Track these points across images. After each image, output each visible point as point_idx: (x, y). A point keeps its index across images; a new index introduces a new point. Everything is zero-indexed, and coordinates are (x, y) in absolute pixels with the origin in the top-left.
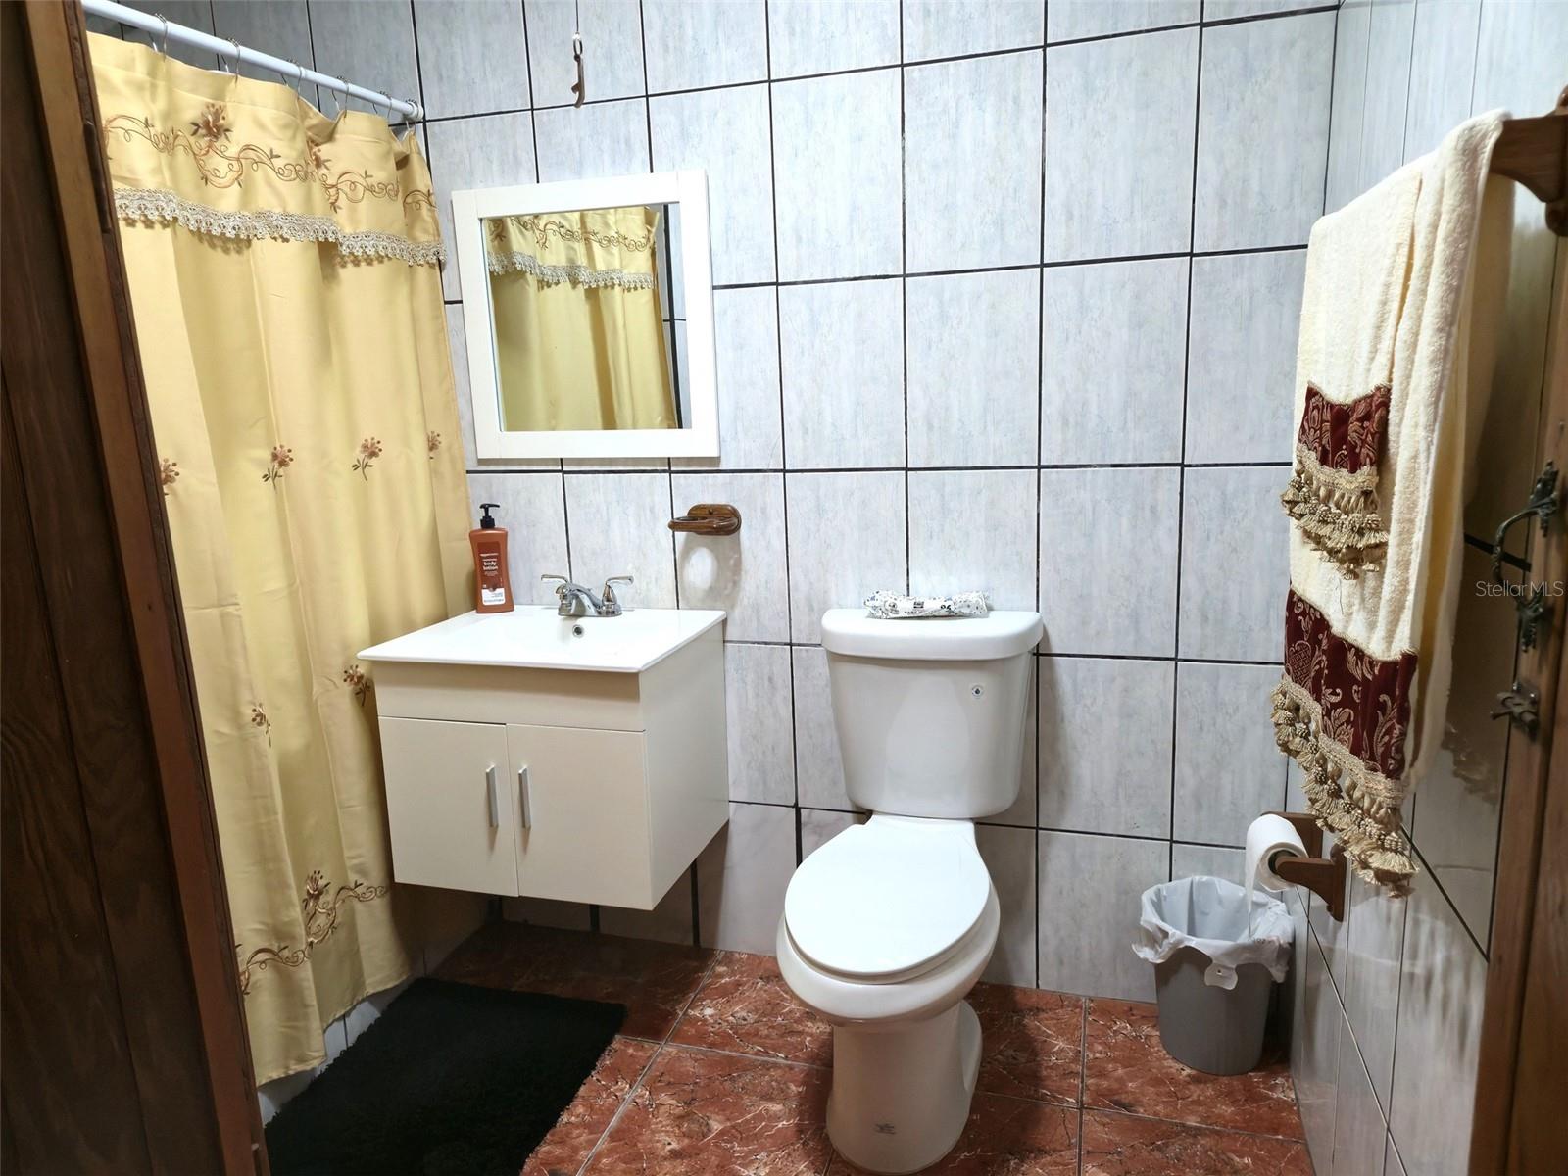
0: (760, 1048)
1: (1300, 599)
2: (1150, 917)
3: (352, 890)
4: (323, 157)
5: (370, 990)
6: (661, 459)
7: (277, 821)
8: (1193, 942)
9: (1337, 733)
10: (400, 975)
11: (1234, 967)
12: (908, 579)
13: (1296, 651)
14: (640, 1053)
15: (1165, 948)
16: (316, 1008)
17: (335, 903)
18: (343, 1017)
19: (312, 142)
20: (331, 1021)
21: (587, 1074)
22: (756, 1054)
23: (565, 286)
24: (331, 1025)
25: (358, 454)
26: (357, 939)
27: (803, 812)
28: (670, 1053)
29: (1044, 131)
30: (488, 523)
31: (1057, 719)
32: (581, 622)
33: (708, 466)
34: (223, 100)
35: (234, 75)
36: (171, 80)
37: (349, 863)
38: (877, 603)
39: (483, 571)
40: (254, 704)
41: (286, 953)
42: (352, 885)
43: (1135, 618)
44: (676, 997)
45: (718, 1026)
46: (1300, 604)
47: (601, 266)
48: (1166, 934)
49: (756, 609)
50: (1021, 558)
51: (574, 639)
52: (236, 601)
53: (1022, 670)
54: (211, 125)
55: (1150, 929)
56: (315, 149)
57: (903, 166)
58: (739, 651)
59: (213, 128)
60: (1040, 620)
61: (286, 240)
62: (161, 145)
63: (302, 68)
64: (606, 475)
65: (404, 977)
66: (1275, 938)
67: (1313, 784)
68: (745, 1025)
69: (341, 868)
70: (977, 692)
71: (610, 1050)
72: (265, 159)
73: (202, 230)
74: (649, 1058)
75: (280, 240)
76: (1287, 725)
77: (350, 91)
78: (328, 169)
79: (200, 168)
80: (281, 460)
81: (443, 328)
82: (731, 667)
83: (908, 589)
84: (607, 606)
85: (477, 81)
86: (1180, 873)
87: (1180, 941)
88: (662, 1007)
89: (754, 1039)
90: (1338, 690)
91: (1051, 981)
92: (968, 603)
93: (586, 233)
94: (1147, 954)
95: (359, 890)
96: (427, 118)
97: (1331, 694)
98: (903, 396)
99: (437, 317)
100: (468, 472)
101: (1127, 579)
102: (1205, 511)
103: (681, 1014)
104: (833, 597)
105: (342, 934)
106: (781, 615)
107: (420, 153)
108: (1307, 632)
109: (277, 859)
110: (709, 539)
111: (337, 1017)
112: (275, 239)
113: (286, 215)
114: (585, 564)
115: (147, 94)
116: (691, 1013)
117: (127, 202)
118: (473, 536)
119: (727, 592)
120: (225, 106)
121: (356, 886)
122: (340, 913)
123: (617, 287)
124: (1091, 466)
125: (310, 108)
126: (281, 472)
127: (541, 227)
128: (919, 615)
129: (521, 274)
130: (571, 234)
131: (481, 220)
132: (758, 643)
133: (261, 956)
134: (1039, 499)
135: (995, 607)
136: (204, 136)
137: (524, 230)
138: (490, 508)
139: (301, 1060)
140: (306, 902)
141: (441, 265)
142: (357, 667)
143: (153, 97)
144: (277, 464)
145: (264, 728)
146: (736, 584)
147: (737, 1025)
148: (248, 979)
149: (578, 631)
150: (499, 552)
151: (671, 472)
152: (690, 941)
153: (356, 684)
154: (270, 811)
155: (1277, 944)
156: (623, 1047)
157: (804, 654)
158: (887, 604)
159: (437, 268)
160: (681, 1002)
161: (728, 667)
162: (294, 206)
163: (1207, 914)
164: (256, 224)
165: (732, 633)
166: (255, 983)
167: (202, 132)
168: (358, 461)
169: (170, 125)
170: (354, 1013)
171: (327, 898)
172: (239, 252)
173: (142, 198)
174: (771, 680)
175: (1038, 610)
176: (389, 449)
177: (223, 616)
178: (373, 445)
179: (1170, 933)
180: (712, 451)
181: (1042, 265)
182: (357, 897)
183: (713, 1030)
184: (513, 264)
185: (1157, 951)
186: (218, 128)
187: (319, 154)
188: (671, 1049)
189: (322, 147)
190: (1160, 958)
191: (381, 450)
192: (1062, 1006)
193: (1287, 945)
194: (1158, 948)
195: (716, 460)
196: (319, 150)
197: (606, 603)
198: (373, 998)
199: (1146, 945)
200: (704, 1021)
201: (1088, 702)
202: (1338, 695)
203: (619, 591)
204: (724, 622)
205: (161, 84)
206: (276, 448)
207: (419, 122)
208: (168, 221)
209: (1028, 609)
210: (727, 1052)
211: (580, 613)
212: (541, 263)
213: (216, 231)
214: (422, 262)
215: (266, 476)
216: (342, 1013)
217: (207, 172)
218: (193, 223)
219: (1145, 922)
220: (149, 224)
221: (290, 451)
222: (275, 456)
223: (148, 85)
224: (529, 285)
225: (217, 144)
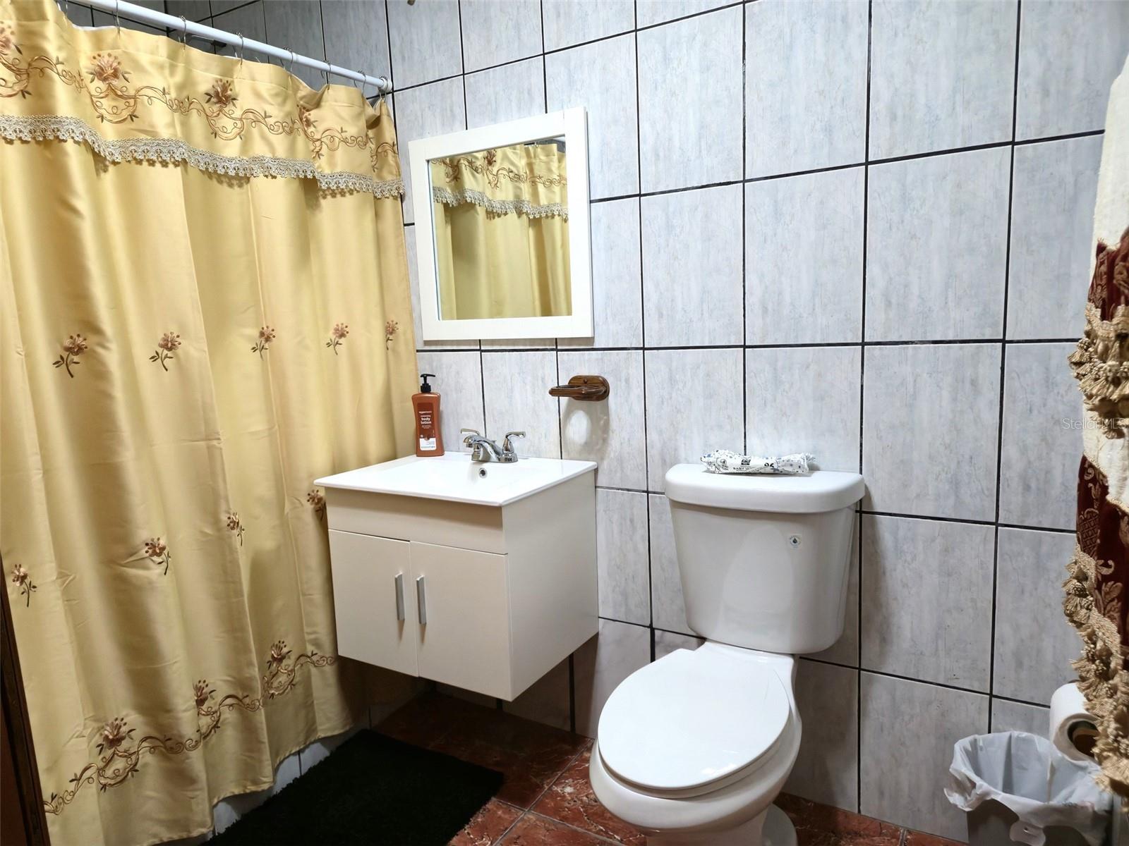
0: (602, 828)
1: (1091, 466)
2: (960, 766)
3: (309, 657)
4: (312, 120)
5: (321, 735)
6: (551, 339)
7: (243, 602)
8: (1001, 797)
9: (1108, 608)
10: (344, 726)
11: (1042, 827)
12: (745, 441)
13: (1086, 519)
14: (507, 816)
15: (972, 798)
16: (267, 745)
17: (295, 666)
18: (299, 753)
19: (304, 108)
20: (287, 755)
21: (462, 827)
22: (597, 833)
23: (512, 216)
24: (288, 757)
25: (331, 335)
26: (312, 694)
27: (657, 632)
28: (529, 819)
29: (870, 43)
30: (426, 388)
31: (878, 574)
32: (485, 466)
33: (584, 345)
34: (232, 77)
35: (239, 59)
36: (188, 62)
37: (307, 637)
38: (711, 459)
39: (421, 425)
40: (229, 513)
41: (247, 701)
42: (310, 654)
43: (956, 484)
44: (546, 773)
45: (572, 803)
46: (1090, 471)
47: (543, 201)
48: (974, 785)
49: (620, 460)
50: (846, 425)
51: (480, 479)
52: (217, 437)
53: (843, 525)
54: (220, 95)
55: (958, 777)
56: (307, 114)
57: (744, 88)
58: (607, 496)
59: (222, 97)
60: (862, 481)
61: (274, 177)
62: (175, 107)
63: (294, 54)
64: (511, 353)
65: (347, 728)
66: (1088, 804)
67: (1085, 663)
68: (595, 806)
69: (302, 641)
70: (795, 541)
71: (485, 810)
72: (261, 119)
73: (210, 170)
74: (513, 821)
75: (270, 177)
76: (1076, 595)
77: (332, 70)
78: (315, 127)
79: (210, 125)
80: (266, 337)
81: (402, 244)
82: (600, 507)
83: (745, 449)
84: (506, 455)
85: (427, 57)
86: (1000, 727)
87: (987, 794)
88: (534, 780)
89: (599, 820)
90: (1111, 562)
91: (870, 809)
92: (791, 463)
93: (534, 177)
94: (956, 799)
95: (315, 658)
96: (395, 90)
97: (1102, 565)
98: (742, 284)
99: (398, 236)
100: (418, 351)
101: (947, 447)
102: (1028, 385)
103: (547, 787)
104: (682, 454)
105: (299, 690)
106: (640, 468)
107: (389, 116)
108: (1097, 500)
109: (243, 629)
110: (585, 403)
111: (293, 751)
112: (266, 176)
113: (275, 159)
114: (495, 421)
115: (167, 72)
116: (555, 788)
117: (148, 148)
118: (414, 398)
119: (598, 447)
120: (233, 82)
121: (313, 655)
122: (298, 674)
123: (557, 217)
124: (912, 343)
125: (301, 83)
126: (267, 346)
127: (495, 173)
128: (746, 471)
129: (471, 206)
130: (517, 178)
131: (428, 161)
132: (622, 489)
133: (229, 701)
134: (862, 373)
135: (822, 466)
136: (216, 103)
137: (475, 173)
138: (428, 377)
139: (255, 782)
140: (270, 664)
141: (402, 198)
142: (318, 491)
143: (172, 73)
144: (263, 339)
145: (236, 532)
146: (605, 440)
147: (589, 804)
148: (220, 716)
149: (483, 473)
150: (433, 411)
151: (557, 350)
152: (568, 728)
153: (317, 504)
154: (239, 593)
155: (1091, 810)
156: (495, 809)
157: (658, 500)
158: (719, 460)
159: (399, 199)
160: (549, 778)
161: (598, 508)
162: (281, 152)
163: (1024, 769)
164: (252, 166)
165: (602, 481)
166: (225, 719)
167: (214, 100)
168: (331, 340)
169: (185, 94)
170: (307, 751)
171: (289, 662)
172: (240, 186)
173: (158, 144)
174: (632, 521)
175: (861, 473)
176: (356, 332)
177: (210, 448)
178: (342, 329)
179: (978, 784)
180: (587, 333)
181: (867, 163)
182: (313, 663)
183: (568, 805)
184: (464, 198)
185: (966, 798)
186: (227, 98)
187: (309, 117)
188: (531, 817)
189: (312, 112)
190: (968, 806)
191: (347, 332)
192: (881, 834)
193: (1104, 813)
194: (968, 796)
195: (590, 340)
196: (310, 115)
197: (505, 452)
198: (324, 741)
199: (956, 792)
200: (563, 797)
201: (909, 558)
202: (1109, 567)
203: (516, 443)
204: (596, 471)
205: (181, 66)
206: (263, 328)
207: (388, 93)
208: (178, 161)
209: (851, 471)
210: (575, 827)
211: (487, 459)
212: (490, 198)
213: (221, 171)
214: (387, 195)
215: (253, 348)
216: (297, 749)
217: (217, 129)
218: (202, 164)
219: (956, 770)
220: (165, 164)
221: (273, 330)
222: (262, 334)
223: (167, 65)
224: (478, 214)
225: (226, 109)
